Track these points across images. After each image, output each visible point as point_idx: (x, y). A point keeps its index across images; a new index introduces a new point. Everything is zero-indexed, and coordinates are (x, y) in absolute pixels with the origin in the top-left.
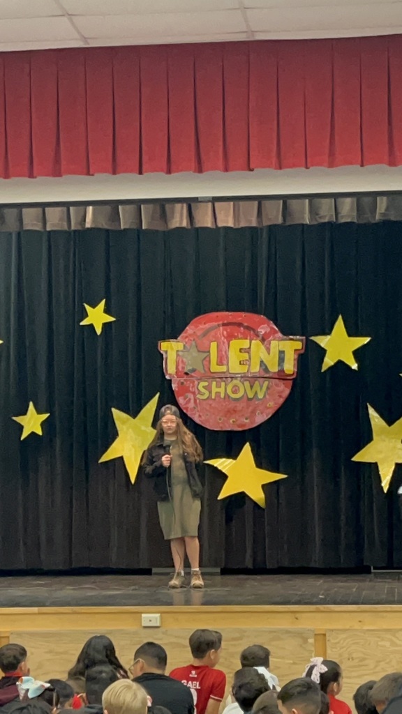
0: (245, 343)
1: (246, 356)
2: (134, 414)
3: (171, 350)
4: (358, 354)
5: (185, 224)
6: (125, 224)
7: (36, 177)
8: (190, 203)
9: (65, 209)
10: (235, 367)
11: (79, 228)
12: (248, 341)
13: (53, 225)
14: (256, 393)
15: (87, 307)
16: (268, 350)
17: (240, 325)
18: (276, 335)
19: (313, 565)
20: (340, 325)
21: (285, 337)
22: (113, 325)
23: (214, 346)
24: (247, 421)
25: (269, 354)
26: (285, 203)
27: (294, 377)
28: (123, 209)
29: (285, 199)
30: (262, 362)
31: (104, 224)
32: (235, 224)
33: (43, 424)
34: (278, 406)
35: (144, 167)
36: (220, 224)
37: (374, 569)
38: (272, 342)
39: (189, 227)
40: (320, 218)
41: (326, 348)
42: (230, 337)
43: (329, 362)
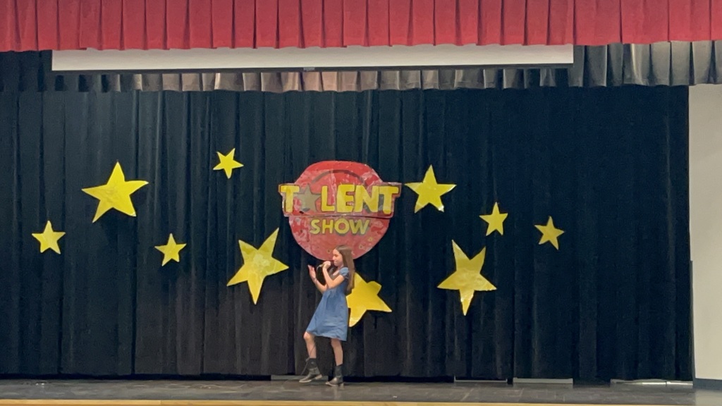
0: (351, 188)
1: (351, 198)
2: (258, 246)
3: (289, 192)
4: (445, 198)
5: (296, 88)
6: (247, 88)
7: (169, 49)
8: (301, 71)
9: (198, 75)
10: (341, 207)
11: (209, 89)
12: (353, 186)
13: (187, 87)
14: (359, 230)
15: (219, 154)
16: (370, 193)
17: (347, 172)
18: (377, 181)
19: (404, 374)
20: (430, 173)
21: (385, 183)
22: (241, 170)
23: (325, 189)
25: (371, 197)
26: (379, 75)
27: (392, 216)
28: (246, 76)
29: (380, 70)
30: (364, 204)
31: (229, 87)
32: (338, 89)
33: (180, 253)
34: (378, 240)
35: (257, 43)
36: (326, 89)
37: (457, 379)
38: (373, 187)
39: (301, 90)
40: (409, 85)
41: (418, 193)
42: (338, 182)
43: (420, 205)
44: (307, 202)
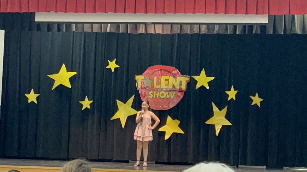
0: (167, 77)
1: (167, 82)
2: (125, 102)
3: (140, 79)
4: (209, 83)
5: (144, 32)
6: (122, 31)
7: (87, 13)
8: (145, 24)
9: (100, 25)
10: (163, 86)
11: (105, 32)
12: (168, 77)
13: (95, 30)
14: (170, 96)
15: (109, 61)
16: (176, 80)
17: (165, 70)
18: (179, 75)
20: (203, 72)
21: (182, 76)
22: (118, 69)
23: (155, 78)
24: (167, 107)
25: (176, 82)
26: (181, 27)
27: (185, 91)
28: (121, 26)
29: (181, 24)
30: (173, 85)
31: (113, 31)
32: (162, 33)
33: (90, 105)
34: (179, 101)
35: (126, 10)
36: (157, 32)
38: (178, 77)
40: (194, 32)
41: (197, 80)
42: (162, 75)
43: (198, 86)
44: (147, 83)
